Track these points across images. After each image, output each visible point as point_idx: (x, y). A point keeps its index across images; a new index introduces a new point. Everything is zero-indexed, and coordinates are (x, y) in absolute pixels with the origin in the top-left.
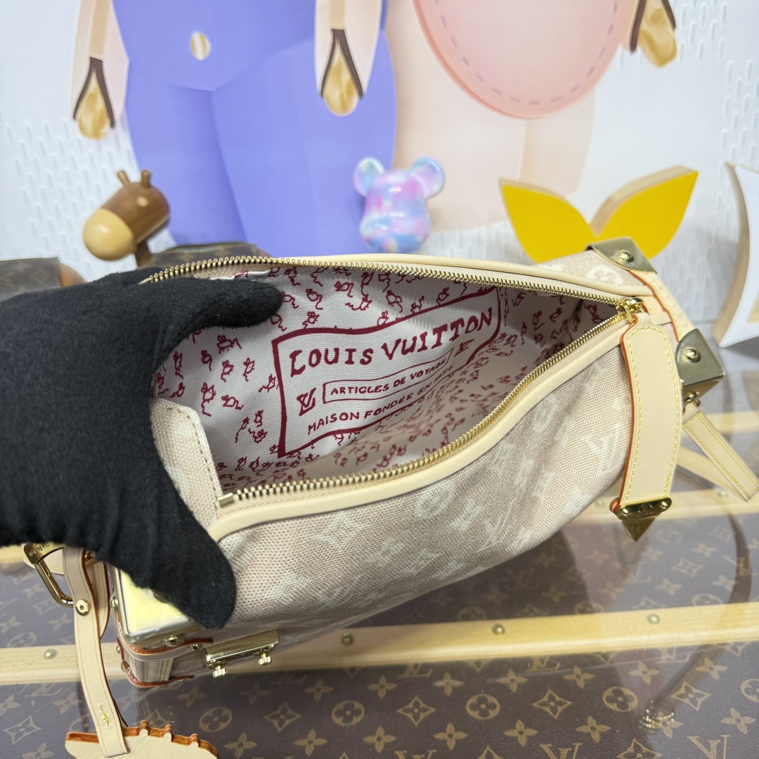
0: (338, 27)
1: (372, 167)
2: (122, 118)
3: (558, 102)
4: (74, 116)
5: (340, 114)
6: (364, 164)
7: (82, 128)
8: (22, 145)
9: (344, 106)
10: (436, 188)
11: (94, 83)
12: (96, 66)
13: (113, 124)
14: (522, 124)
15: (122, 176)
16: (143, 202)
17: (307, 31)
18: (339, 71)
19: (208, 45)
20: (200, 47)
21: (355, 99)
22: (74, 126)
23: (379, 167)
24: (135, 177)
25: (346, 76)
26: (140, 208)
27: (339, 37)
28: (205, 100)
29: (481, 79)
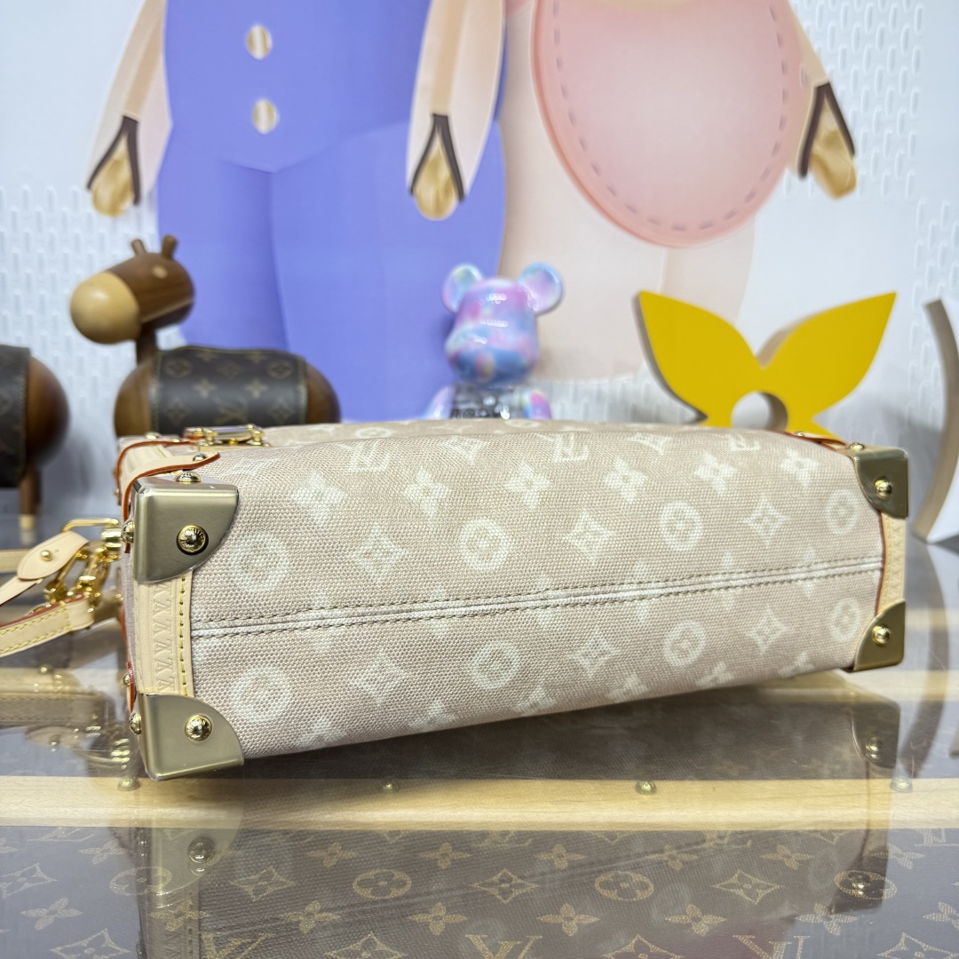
0: (441, 111)
1: (468, 275)
2: (150, 194)
3: (709, 229)
4: (89, 185)
5: (432, 217)
6: (459, 271)
7: (96, 202)
8: (14, 215)
9: (439, 207)
11: (122, 147)
12: (129, 127)
13: (137, 200)
14: (661, 253)
15: (137, 245)
17: (402, 113)
18: (436, 166)
19: (276, 116)
20: (265, 117)
21: (453, 201)
22: (88, 196)
23: (476, 273)
25: (445, 172)
27: (441, 124)
28: (262, 180)
29: (613, 192)
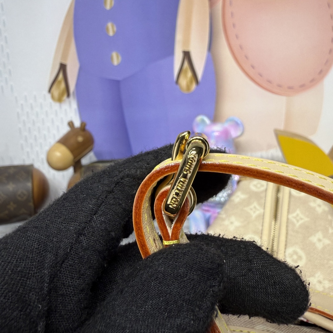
0: (186, 50)
1: (203, 121)
2: (73, 92)
3: (303, 87)
4: (50, 91)
5: (186, 92)
6: (199, 118)
7: (53, 97)
8: (22, 105)
9: (188, 88)
10: (239, 133)
11: (61, 76)
12: (63, 68)
13: (68, 95)
14: (284, 99)
15: (71, 124)
16: (80, 139)
17: (170, 52)
18: (186, 72)
19: (120, 58)
20: (116, 59)
21: (194, 86)
22: (49, 96)
23: (207, 121)
24: (77, 124)
25: (190, 74)
26: (78, 143)
27: (187, 55)
28: (116, 85)
29: (261, 76)
